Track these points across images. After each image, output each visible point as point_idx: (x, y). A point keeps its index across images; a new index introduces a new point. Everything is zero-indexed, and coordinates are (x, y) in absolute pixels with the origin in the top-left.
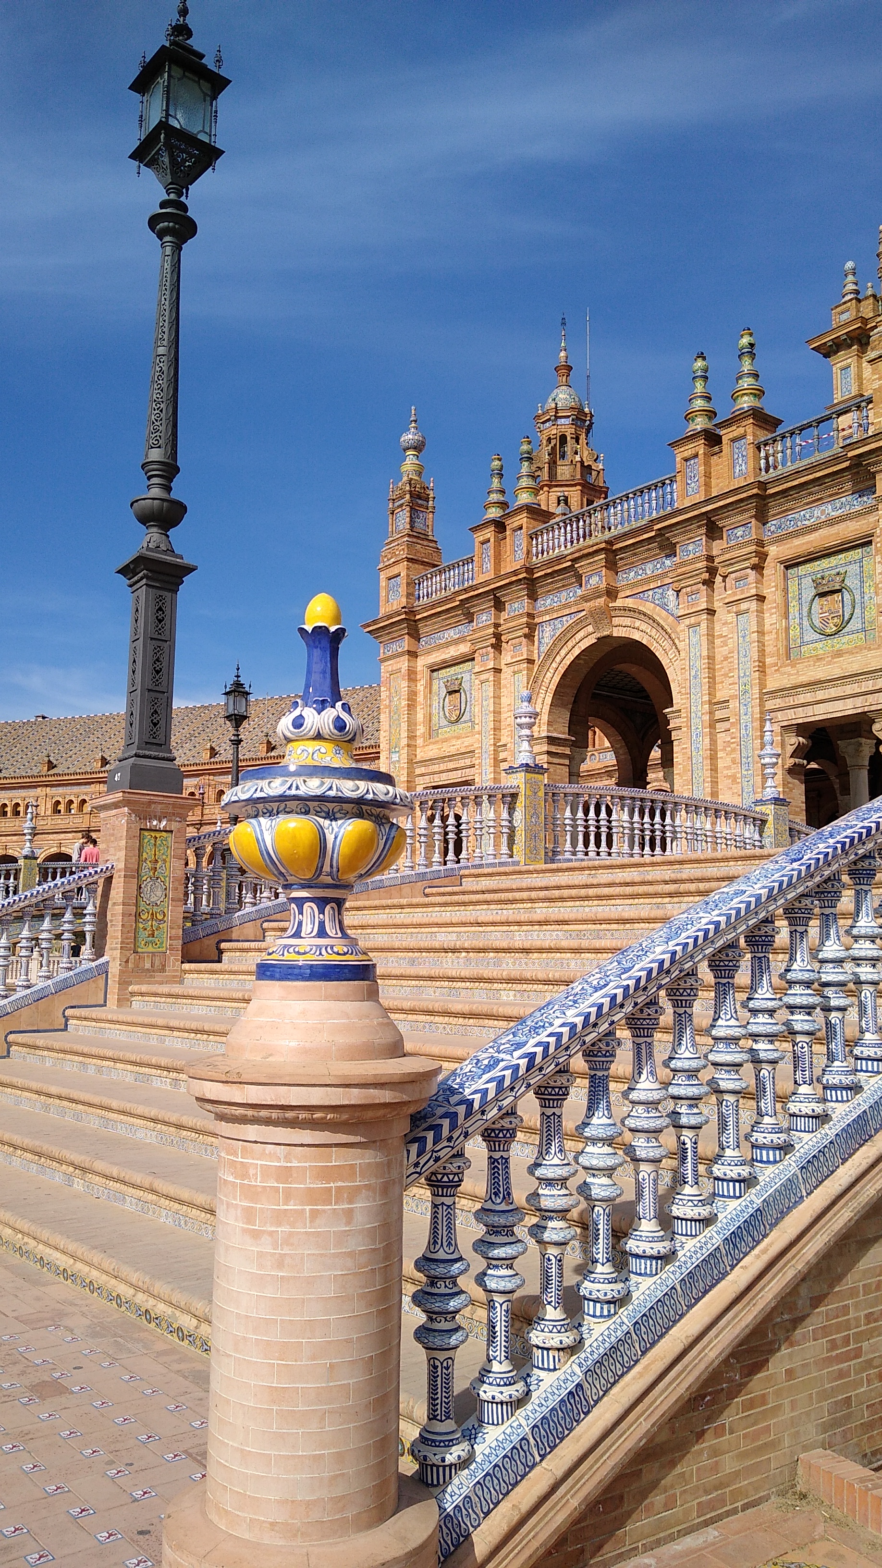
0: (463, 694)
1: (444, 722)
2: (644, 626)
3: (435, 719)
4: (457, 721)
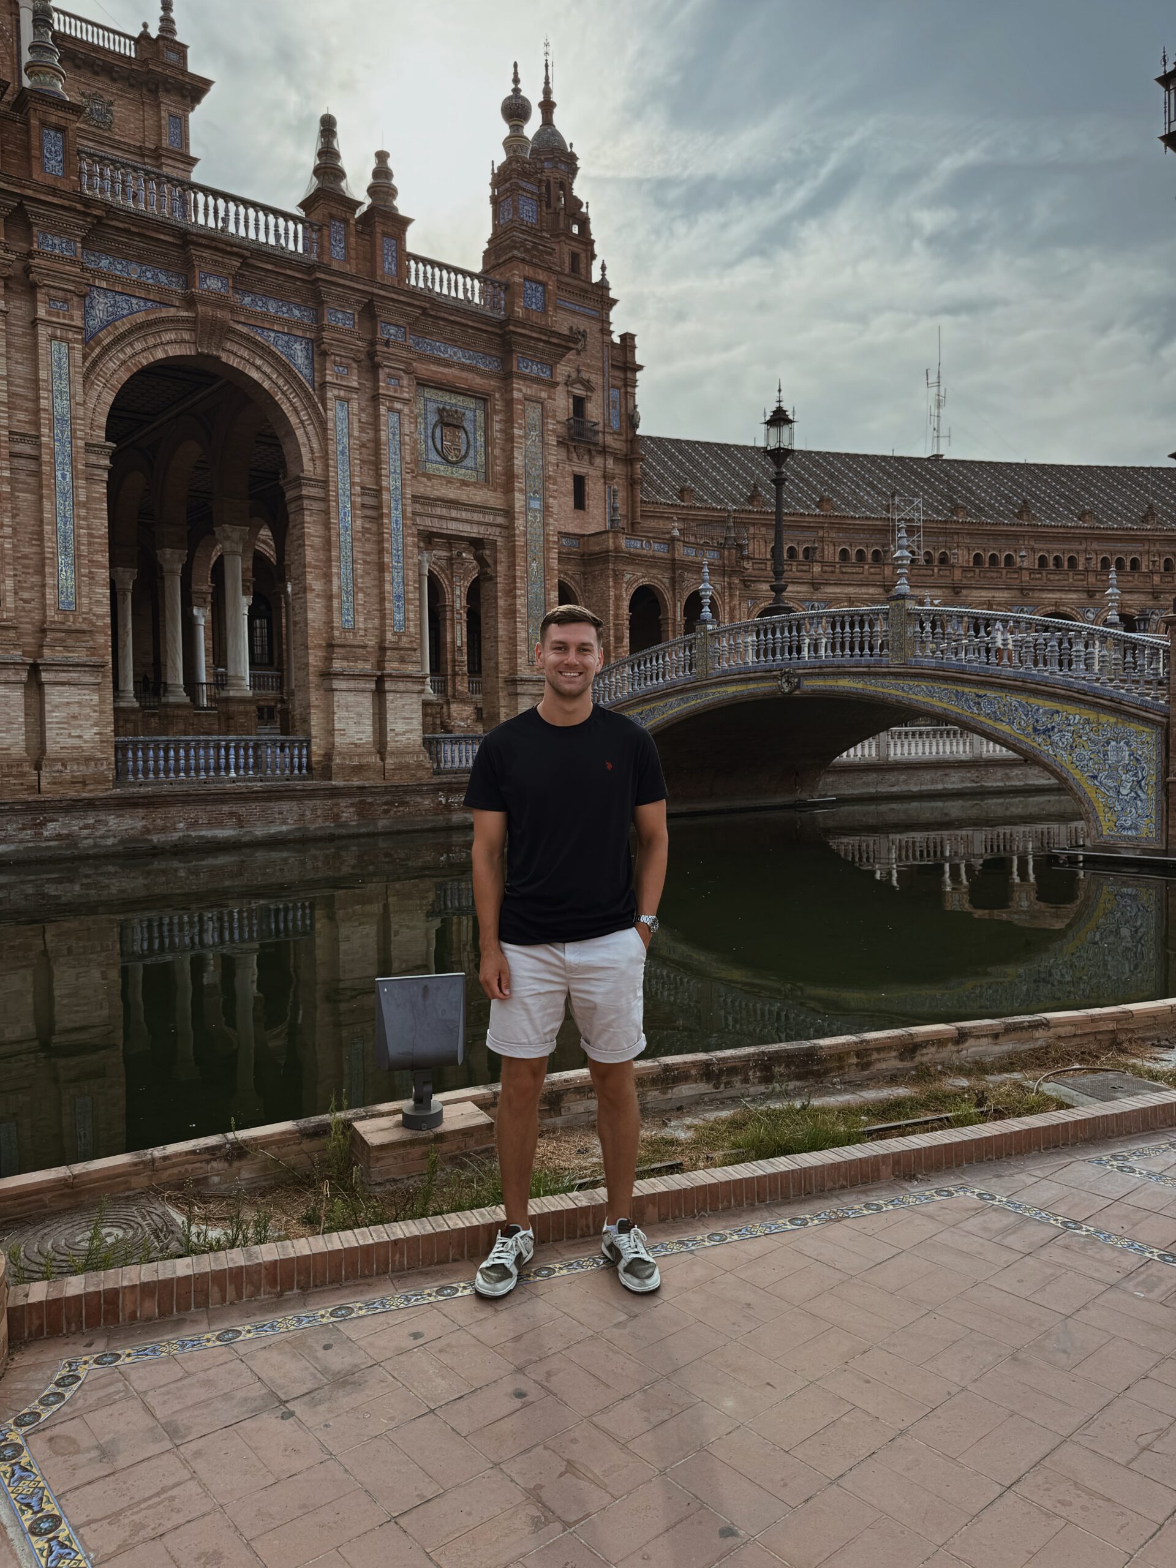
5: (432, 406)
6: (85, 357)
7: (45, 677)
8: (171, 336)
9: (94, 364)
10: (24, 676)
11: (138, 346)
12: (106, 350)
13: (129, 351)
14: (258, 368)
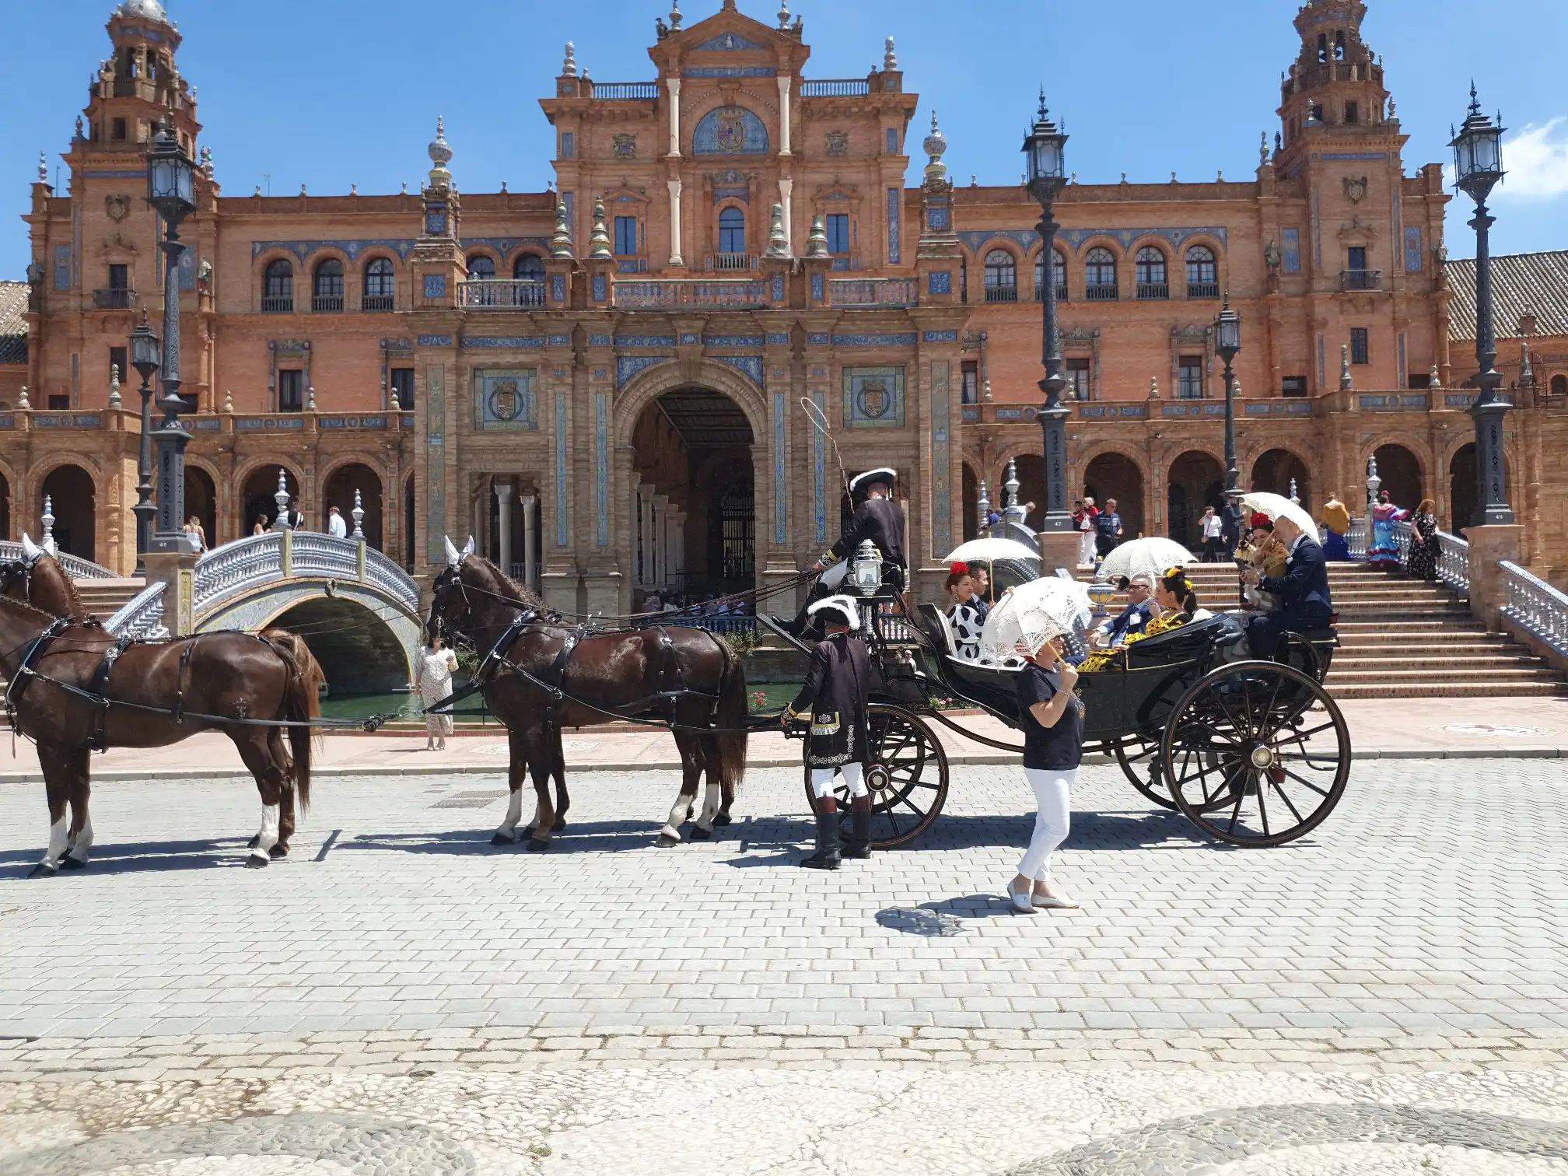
0: (517, 399)
1: (489, 416)
2: (729, 382)
3: (479, 413)
4: (510, 419)
5: (857, 380)
6: (614, 399)
7: (587, 584)
8: (668, 375)
9: (620, 402)
10: (576, 584)
11: (648, 386)
12: (627, 392)
13: (642, 390)
14: (723, 383)
